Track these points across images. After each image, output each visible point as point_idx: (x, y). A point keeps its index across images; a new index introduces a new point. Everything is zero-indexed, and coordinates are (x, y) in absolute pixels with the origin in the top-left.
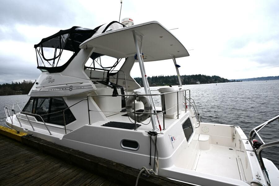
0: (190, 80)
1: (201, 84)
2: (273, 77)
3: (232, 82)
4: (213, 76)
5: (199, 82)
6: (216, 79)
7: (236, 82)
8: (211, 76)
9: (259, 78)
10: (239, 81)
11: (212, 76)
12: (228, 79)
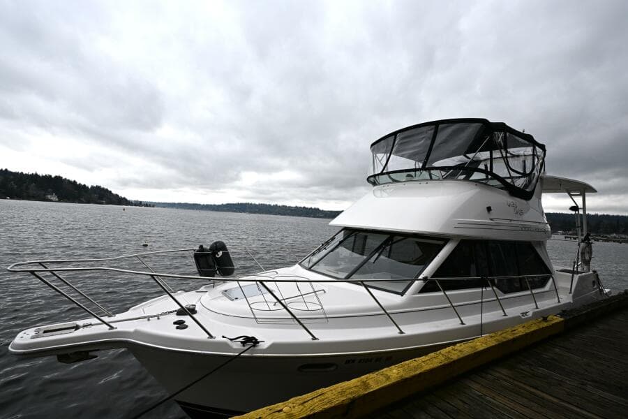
0: (27, 188)
1: (59, 201)
2: (200, 205)
3: (135, 205)
4: (95, 185)
5: (54, 197)
6: (101, 196)
7: (143, 207)
8: (90, 187)
9: (180, 204)
10: (150, 206)
11: (92, 187)
12: (128, 198)
